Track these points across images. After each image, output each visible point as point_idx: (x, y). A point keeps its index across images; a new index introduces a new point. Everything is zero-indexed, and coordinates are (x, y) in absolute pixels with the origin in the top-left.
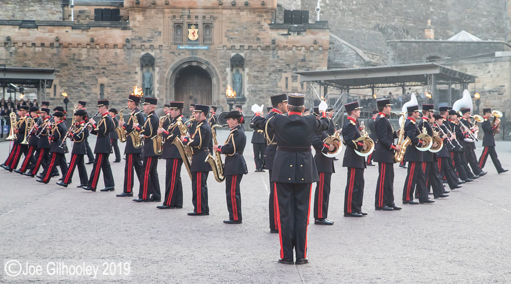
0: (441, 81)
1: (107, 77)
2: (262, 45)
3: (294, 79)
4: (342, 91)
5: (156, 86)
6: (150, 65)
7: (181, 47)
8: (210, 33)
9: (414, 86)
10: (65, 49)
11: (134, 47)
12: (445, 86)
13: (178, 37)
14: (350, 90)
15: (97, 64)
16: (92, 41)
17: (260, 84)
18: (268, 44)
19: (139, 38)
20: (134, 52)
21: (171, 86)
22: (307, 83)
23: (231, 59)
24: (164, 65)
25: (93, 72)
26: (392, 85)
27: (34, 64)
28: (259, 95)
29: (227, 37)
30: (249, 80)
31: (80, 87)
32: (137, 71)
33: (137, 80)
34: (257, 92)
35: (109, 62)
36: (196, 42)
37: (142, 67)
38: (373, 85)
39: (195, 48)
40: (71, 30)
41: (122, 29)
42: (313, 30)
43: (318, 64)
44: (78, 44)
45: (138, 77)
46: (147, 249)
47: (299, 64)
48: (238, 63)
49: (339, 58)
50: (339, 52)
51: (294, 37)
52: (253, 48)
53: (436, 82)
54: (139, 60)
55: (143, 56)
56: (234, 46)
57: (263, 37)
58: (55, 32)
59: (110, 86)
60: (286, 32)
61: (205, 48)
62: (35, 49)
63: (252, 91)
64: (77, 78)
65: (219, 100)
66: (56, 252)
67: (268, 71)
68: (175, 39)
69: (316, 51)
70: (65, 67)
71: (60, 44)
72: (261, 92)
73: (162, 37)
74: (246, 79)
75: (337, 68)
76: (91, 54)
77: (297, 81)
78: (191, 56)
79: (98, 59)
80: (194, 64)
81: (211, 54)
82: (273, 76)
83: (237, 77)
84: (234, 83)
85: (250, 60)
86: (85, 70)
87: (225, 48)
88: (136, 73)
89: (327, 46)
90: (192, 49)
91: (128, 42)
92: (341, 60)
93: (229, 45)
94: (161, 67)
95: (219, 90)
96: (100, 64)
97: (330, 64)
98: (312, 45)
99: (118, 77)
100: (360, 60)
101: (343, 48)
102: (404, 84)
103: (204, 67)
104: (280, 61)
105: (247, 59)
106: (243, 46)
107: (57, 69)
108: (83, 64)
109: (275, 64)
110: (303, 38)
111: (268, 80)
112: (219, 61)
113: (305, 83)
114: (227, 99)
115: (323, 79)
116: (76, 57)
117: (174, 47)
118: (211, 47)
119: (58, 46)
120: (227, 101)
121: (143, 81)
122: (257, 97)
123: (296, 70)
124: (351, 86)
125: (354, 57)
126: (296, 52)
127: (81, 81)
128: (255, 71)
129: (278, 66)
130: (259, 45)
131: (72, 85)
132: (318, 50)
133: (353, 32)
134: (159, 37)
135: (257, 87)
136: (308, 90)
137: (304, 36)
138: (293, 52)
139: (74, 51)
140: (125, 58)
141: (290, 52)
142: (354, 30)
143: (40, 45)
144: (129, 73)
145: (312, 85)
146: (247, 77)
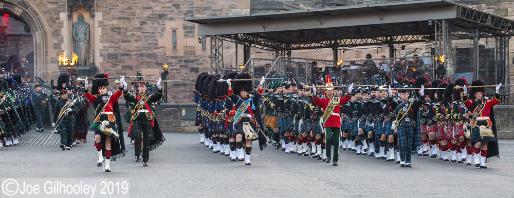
0: (460, 33)
3: (188, 32)
9: (412, 42)
12: (468, 41)
14: (293, 52)
17: (124, 42)
22: (213, 38)
26: (370, 40)
28: (123, 62)
30: (102, 36)
34: (119, 57)
38: (336, 43)
47: (198, 3)
48: (81, 3)
53: (450, 35)
63: (109, 56)
67: (139, 18)
72: (125, 57)
74: (98, 32)
75: (268, 10)
77: (193, 36)
82: (148, 28)
83: (81, 30)
84: (74, 40)
95: (47, 54)
97: (256, 3)
102: (392, 39)
103: (18, 11)
109: (152, 4)
113: (208, 39)
115: (241, 31)
122: (119, 68)
123: (191, 16)
124: (295, 44)
128: (114, 18)
129: (158, 9)
135: (119, 48)
136: (214, 52)
145: (220, 43)
146: (100, 29)
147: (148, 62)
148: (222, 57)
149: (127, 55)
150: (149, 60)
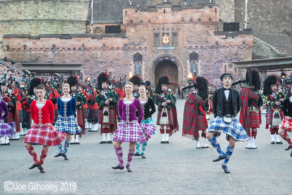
1: (113, 68)
2: (210, 46)
3: (230, 66)
4: (262, 73)
5: (143, 72)
6: (139, 60)
7: (158, 48)
8: (176, 39)
10: (87, 51)
11: (129, 49)
13: (157, 42)
14: (267, 73)
15: (107, 60)
16: (104, 46)
17: (208, 70)
18: (213, 45)
19: (133, 43)
20: (129, 52)
21: (152, 73)
22: (239, 68)
23: (189, 55)
24: (148, 60)
25: (105, 65)
27: (69, 61)
29: (187, 41)
30: (201, 68)
31: (97, 74)
32: (131, 64)
33: (131, 69)
34: (206, 75)
35: (115, 58)
36: (168, 45)
37: (135, 61)
39: (167, 48)
40: (91, 39)
41: (122, 38)
42: (242, 35)
43: (246, 56)
44: (95, 48)
45: (132, 67)
46: (137, 174)
47: (234, 56)
48: (194, 57)
49: (260, 52)
50: (260, 48)
51: (230, 40)
52: (204, 47)
54: (133, 57)
55: (135, 55)
56: (192, 47)
57: (210, 40)
58: (82, 41)
59: (115, 74)
60: (225, 37)
61: (174, 48)
62: (69, 52)
64: (95, 69)
65: (182, 81)
66: (82, 177)
67: (213, 62)
68: (155, 43)
69: (244, 48)
70: (88, 63)
71: (85, 48)
72: (209, 75)
73: (147, 42)
74: (199, 67)
75: (258, 58)
76: (103, 54)
77: (232, 68)
78: (165, 53)
79: (107, 57)
80: (167, 58)
81: (177, 52)
82: (216, 65)
83: (194, 66)
84: (192, 70)
85: (202, 55)
86: (100, 64)
87: (186, 48)
88: (131, 65)
89: (252, 45)
90: (165, 49)
91: (126, 46)
92: (261, 54)
93: (188, 46)
94: (146, 61)
95: (182, 74)
96: (108, 60)
97: (254, 56)
98: (242, 44)
99: (120, 68)
100: (274, 53)
101: (262, 46)
103: (173, 60)
104: (221, 55)
105: (200, 54)
106: (197, 46)
107: (83, 64)
108: (98, 60)
109: (218, 57)
110: (236, 40)
111: (213, 67)
112: (183, 56)
113: (237, 69)
114: (187, 80)
116: (94, 56)
117: (154, 48)
118: (177, 47)
119: (83, 49)
120: (188, 81)
121: (135, 70)
123: (232, 61)
124: (268, 70)
125: (270, 51)
126: (232, 49)
127: (98, 70)
128: (205, 62)
129: (220, 59)
130: (207, 45)
131: (92, 73)
132: (246, 47)
133: (269, 35)
134: (145, 42)
135: (207, 72)
136: (239, 73)
137: (236, 39)
138: (229, 49)
139: (93, 52)
140: (124, 56)
141: (228, 49)
142: (270, 34)
143: (73, 49)
144: (127, 65)
145: (242, 70)
146: (200, 66)
147: (217, 77)
148: (242, 75)
149: (209, 74)
150: (217, 76)
